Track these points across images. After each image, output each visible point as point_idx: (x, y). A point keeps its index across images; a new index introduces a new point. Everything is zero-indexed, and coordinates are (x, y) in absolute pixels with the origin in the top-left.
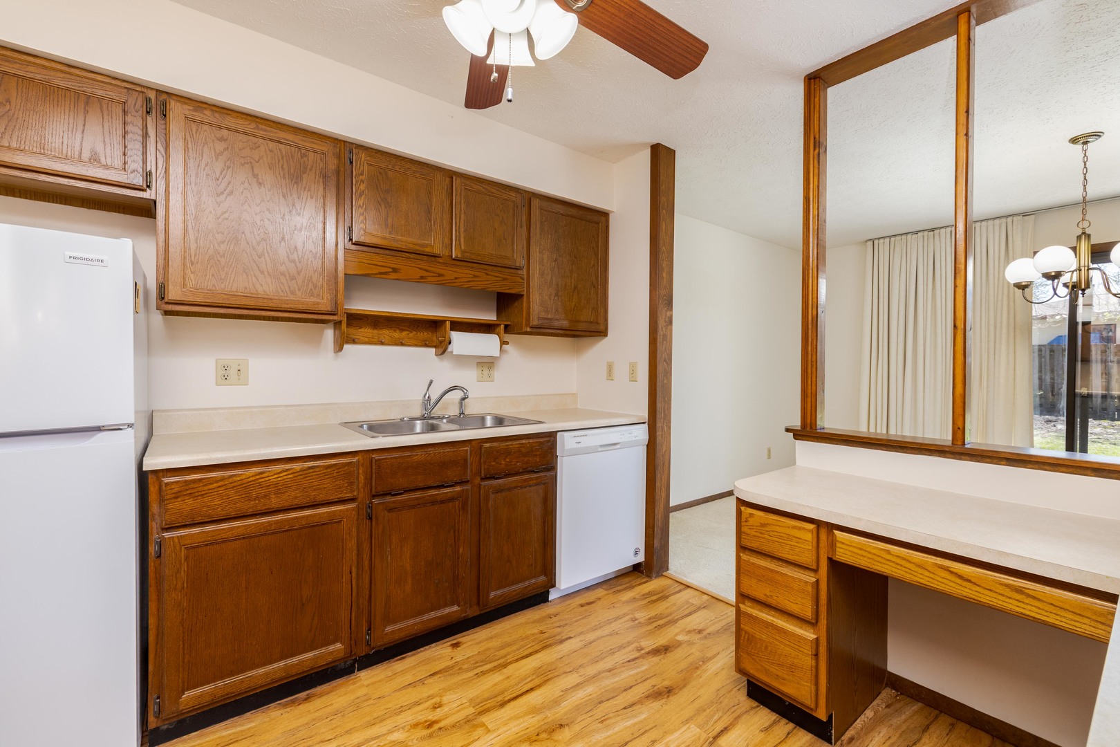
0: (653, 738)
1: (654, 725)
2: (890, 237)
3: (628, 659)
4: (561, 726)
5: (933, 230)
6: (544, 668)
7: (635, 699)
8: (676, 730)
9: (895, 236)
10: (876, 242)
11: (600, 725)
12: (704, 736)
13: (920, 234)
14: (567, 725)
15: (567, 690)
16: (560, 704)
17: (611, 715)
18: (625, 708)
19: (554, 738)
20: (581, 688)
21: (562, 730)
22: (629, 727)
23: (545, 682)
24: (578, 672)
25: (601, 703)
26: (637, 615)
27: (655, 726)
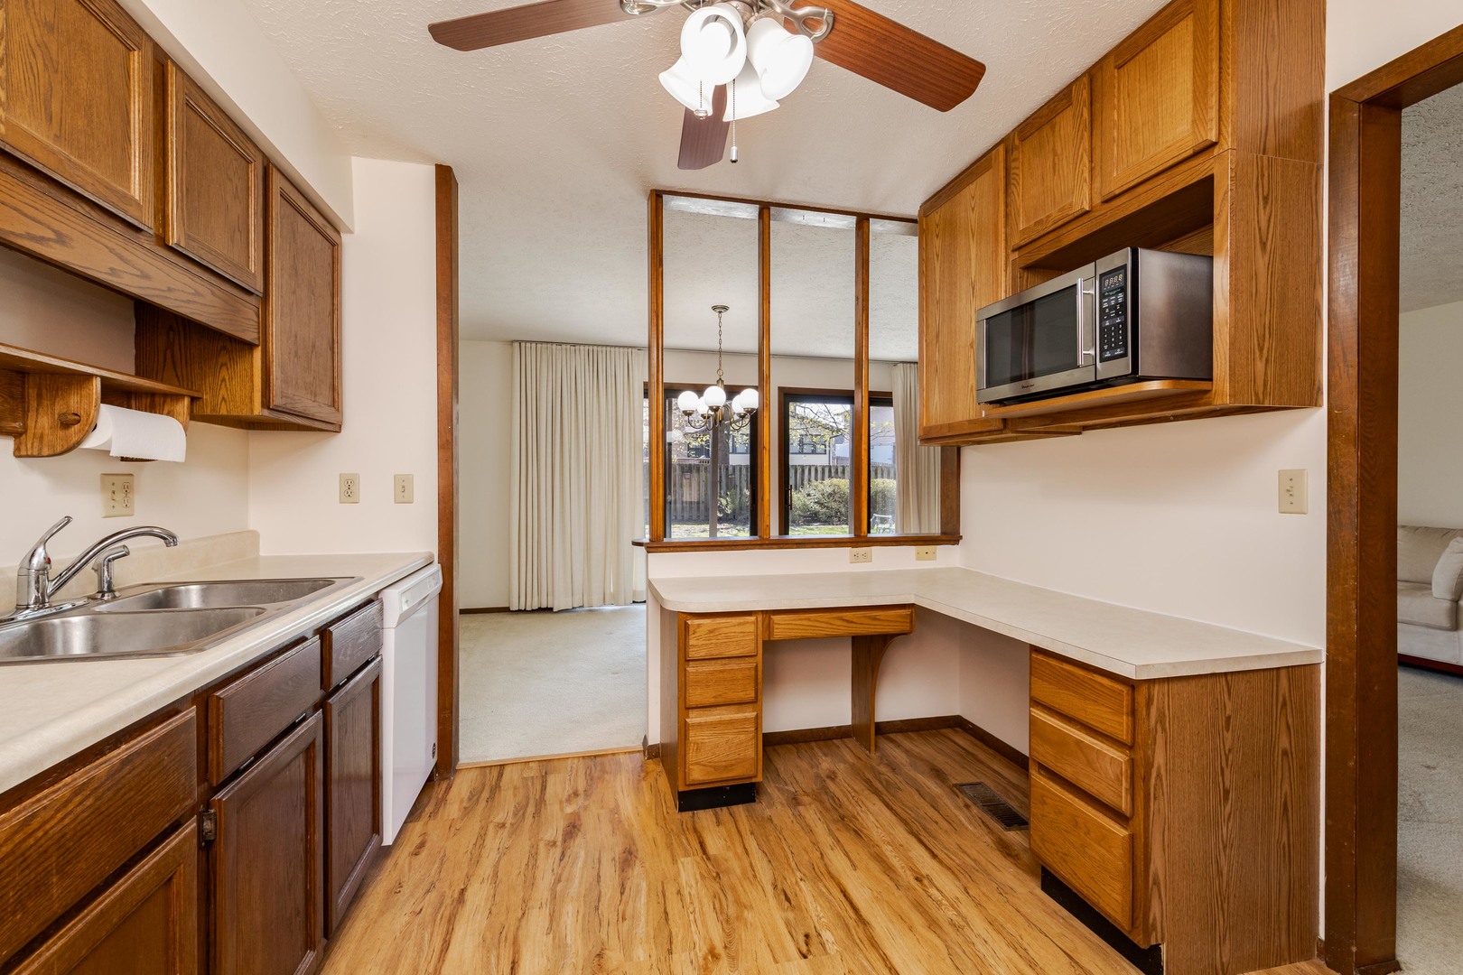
0: (674, 890)
1: (660, 883)
2: (537, 342)
3: (557, 859)
4: (599, 955)
5: (574, 345)
6: (488, 935)
7: (617, 881)
8: (679, 871)
9: (542, 342)
10: (523, 344)
11: (626, 923)
12: (698, 859)
13: (564, 346)
14: (602, 950)
15: (550, 928)
16: (566, 944)
17: (621, 908)
18: (622, 893)
19: (611, 969)
20: (560, 915)
21: (605, 957)
22: (648, 902)
23: (515, 943)
24: (533, 908)
25: (597, 908)
26: (499, 818)
27: (662, 883)
